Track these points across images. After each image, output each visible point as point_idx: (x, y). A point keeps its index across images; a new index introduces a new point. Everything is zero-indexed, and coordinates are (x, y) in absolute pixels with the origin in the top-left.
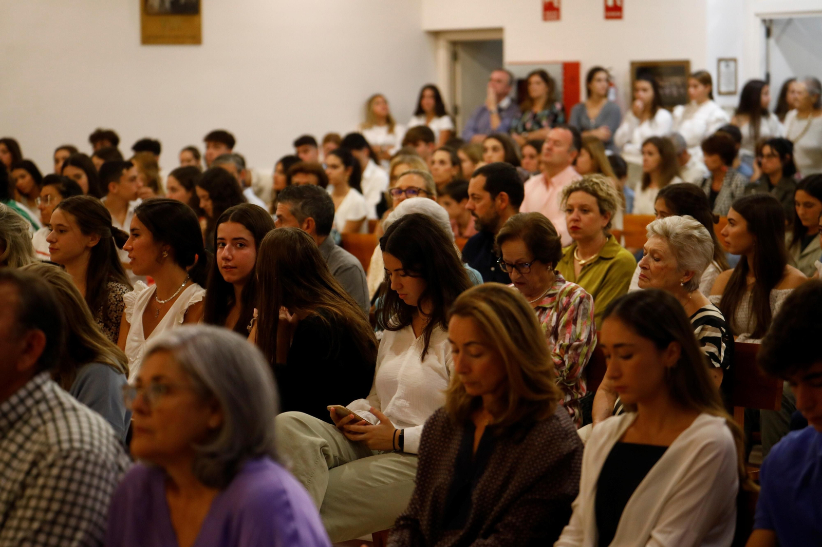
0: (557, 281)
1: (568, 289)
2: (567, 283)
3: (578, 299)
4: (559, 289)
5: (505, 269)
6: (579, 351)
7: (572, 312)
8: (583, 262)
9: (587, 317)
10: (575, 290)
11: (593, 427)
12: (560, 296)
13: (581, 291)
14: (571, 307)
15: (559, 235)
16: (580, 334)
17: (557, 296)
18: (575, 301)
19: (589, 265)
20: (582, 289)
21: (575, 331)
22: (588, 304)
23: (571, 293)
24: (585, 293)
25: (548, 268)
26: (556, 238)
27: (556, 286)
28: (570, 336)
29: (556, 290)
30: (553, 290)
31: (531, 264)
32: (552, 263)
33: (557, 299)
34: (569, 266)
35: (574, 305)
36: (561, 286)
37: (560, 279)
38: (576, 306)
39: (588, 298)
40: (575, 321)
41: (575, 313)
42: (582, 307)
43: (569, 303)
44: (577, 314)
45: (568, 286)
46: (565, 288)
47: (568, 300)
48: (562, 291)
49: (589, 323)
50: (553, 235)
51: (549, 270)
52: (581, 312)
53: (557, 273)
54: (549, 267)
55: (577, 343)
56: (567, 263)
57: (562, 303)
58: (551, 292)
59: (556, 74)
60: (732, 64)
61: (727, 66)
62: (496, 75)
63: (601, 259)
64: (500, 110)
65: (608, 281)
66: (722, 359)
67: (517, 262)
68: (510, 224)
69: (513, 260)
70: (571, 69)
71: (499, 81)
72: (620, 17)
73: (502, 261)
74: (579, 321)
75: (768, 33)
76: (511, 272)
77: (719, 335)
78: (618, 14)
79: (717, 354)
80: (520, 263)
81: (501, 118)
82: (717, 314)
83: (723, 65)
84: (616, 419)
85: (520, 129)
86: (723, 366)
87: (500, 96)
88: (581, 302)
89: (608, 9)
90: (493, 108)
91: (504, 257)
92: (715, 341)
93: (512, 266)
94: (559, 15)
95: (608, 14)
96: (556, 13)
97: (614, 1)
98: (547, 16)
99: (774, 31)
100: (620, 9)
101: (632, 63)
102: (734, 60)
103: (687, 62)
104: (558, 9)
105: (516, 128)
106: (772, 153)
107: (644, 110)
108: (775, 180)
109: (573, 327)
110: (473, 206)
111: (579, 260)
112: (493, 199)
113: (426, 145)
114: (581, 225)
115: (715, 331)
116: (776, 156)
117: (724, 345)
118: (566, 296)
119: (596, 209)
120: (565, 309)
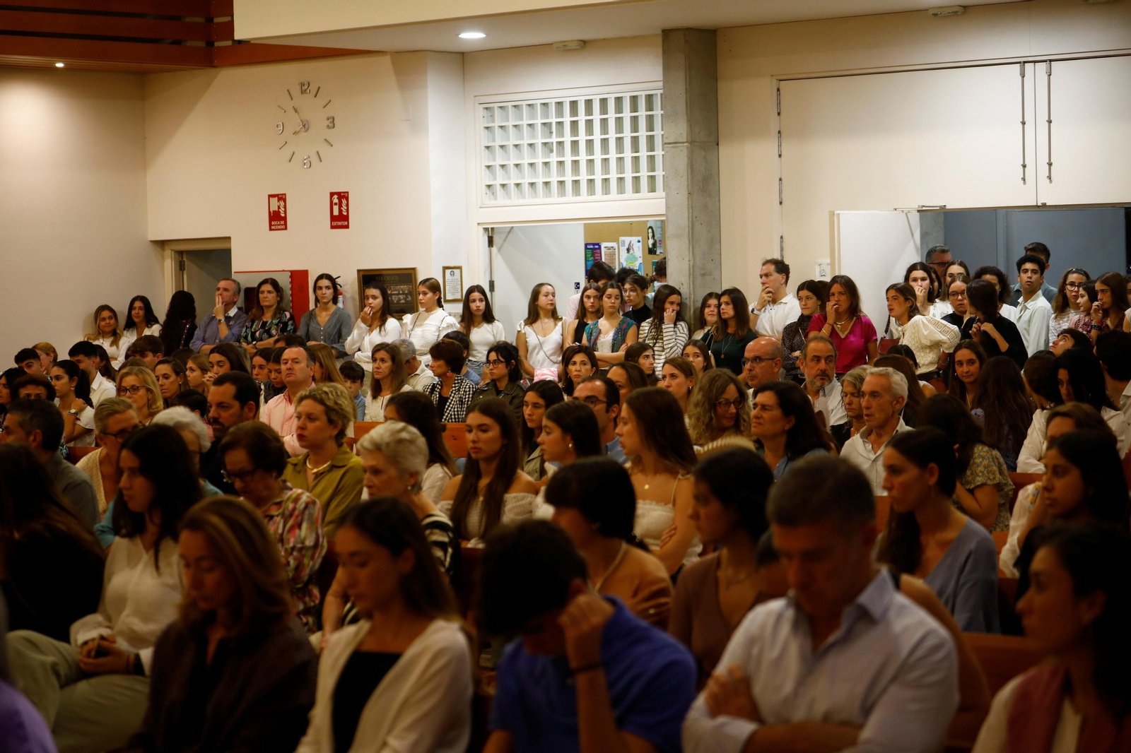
0: (284, 489)
1: (294, 496)
2: (294, 489)
3: (303, 506)
4: (285, 497)
6: (303, 552)
7: (298, 517)
8: (315, 470)
9: (312, 522)
10: (301, 496)
12: (286, 503)
13: (308, 497)
14: (297, 513)
16: (305, 538)
17: (283, 504)
18: (300, 507)
19: (322, 473)
20: (308, 494)
21: (300, 535)
22: (314, 509)
23: (297, 500)
24: (311, 498)
27: (283, 493)
28: (294, 539)
29: (282, 497)
30: (280, 498)
33: (283, 506)
34: (301, 474)
35: (300, 511)
36: (286, 494)
37: (287, 486)
38: (302, 512)
39: (314, 503)
40: (299, 526)
41: (300, 518)
42: (307, 512)
43: (294, 509)
44: (302, 518)
45: (295, 492)
46: (291, 495)
47: (294, 505)
48: (288, 499)
49: (314, 528)
51: (275, 477)
52: (306, 517)
53: (285, 481)
54: (276, 475)
55: (301, 545)
56: (299, 472)
57: (288, 509)
58: (277, 500)
59: (285, 282)
60: (457, 272)
61: (453, 274)
62: (222, 284)
63: (334, 467)
64: (228, 319)
65: (341, 488)
66: (447, 564)
67: (241, 471)
69: (237, 469)
70: (299, 277)
71: (226, 290)
72: (347, 227)
74: (304, 525)
75: (491, 242)
76: (237, 484)
77: (446, 539)
78: (346, 223)
80: (243, 471)
81: (229, 327)
82: (445, 519)
83: (448, 272)
86: (447, 571)
87: (227, 306)
88: (306, 507)
89: (333, 218)
90: (220, 316)
92: (443, 546)
93: (236, 475)
94: (286, 224)
95: (334, 224)
96: (283, 222)
97: (340, 211)
98: (274, 225)
99: (496, 239)
100: (346, 218)
101: (359, 271)
102: (460, 268)
103: (414, 269)
104: (285, 219)
105: (246, 337)
106: (499, 359)
107: (373, 318)
108: (502, 385)
109: (297, 531)
110: (219, 414)
111: (311, 469)
112: (242, 408)
113: (154, 356)
114: (306, 433)
115: (443, 536)
116: (502, 362)
117: (450, 550)
118: (292, 502)
119: (324, 418)
120: (291, 515)
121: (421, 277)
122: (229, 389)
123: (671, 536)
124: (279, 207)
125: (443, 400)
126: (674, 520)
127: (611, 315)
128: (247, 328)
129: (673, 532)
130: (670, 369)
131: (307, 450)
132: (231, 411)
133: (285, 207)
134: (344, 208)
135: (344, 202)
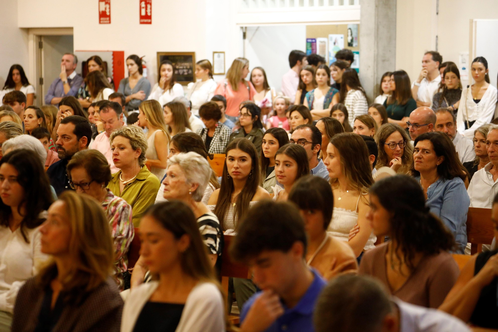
0: (108, 196)
1: (115, 202)
2: (115, 197)
3: (121, 208)
4: (109, 202)
5: (74, 187)
6: (121, 242)
7: (117, 216)
8: (125, 182)
9: (127, 220)
10: (119, 202)
11: (131, 291)
12: (110, 206)
13: (124, 203)
14: (117, 213)
15: (109, 164)
16: (122, 231)
17: (108, 206)
18: (119, 209)
19: (129, 184)
20: (124, 201)
21: (119, 229)
22: (128, 211)
23: (116, 204)
24: (126, 204)
25: (101, 186)
26: (107, 166)
27: (108, 199)
28: (115, 232)
29: (107, 202)
30: (106, 202)
31: (90, 184)
32: (104, 183)
33: (108, 208)
34: (116, 184)
35: (119, 212)
36: (111, 199)
37: (110, 194)
38: (120, 212)
39: (128, 207)
40: (119, 222)
41: (119, 217)
42: (124, 213)
43: (115, 210)
44: (121, 217)
45: (115, 199)
46: (113, 201)
47: (115, 208)
48: (111, 203)
49: (128, 224)
50: (104, 164)
51: (102, 187)
52: (123, 217)
53: (108, 190)
54: (103, 185)
55: (120, 237)
56: (115, 183)
57: (111, 210)
58: (104, 203)
59: (108, 59)
60: (222, 55)
61: (219, 57)
62: (65, 57)
63: (137, 180)
64: (69, 80)
65: (142, 194)
66: (217, 249)
67: (81, 182)
68: (76, 157)
69: (78, 180)
70: (118, 56)
71: (67, 61)
72: (150, 23)
73: (71, 181)
74: (122, 222)
75: (244, 36)
76: (77, 189)
77: (215, 233)
78: (149, 21)
79: (214, 245)
80: (83, 183)
81: (71, 86)
82: (214, 218)
83: (216, 55)
84: (146, 286)
85: (84, 95)
86: (218, 253)
87: (68, 71)
88: (123, 209)
89: (142, 17)
90: (65, 80)
91: (73, 179)
92: (213, 237)
93: (78, 185)
94: (110, 20)
95: (143, 21)
96: (108, 19)
97: (146, 13)
98: (103, 20)
99: (248, 35)
100: (150, 17)
101: (158, 53)
102: (223, 53)
103: (193, 53)
104: (109, 16)
105: (82, 95)
106: (247, 113)
107: (166, 84)
108: (249, 130)
109: (117, 226)
110: (62, 143)
111: (123, 182)
112: (78, 140)
113: (20, 104)
114: (118, 157)
115: (213, 230)
116: (249, 115)
117: (218, 240)
118: (114, 206)
119: (129, 147)
120: (113, 214)
121: (198, 58)
122: (71, 126)
123: (356, 233)
124: (106, 9)
125: (209, 139)
126: (357, 221)
127: (322, 86)
128: (82, 88)
129: (357, 230)
130: (359, 123)
131: (120, 169)
132: (71, 141)
133: (110, 8)
134: (149, 11)
135: (149, 6)
